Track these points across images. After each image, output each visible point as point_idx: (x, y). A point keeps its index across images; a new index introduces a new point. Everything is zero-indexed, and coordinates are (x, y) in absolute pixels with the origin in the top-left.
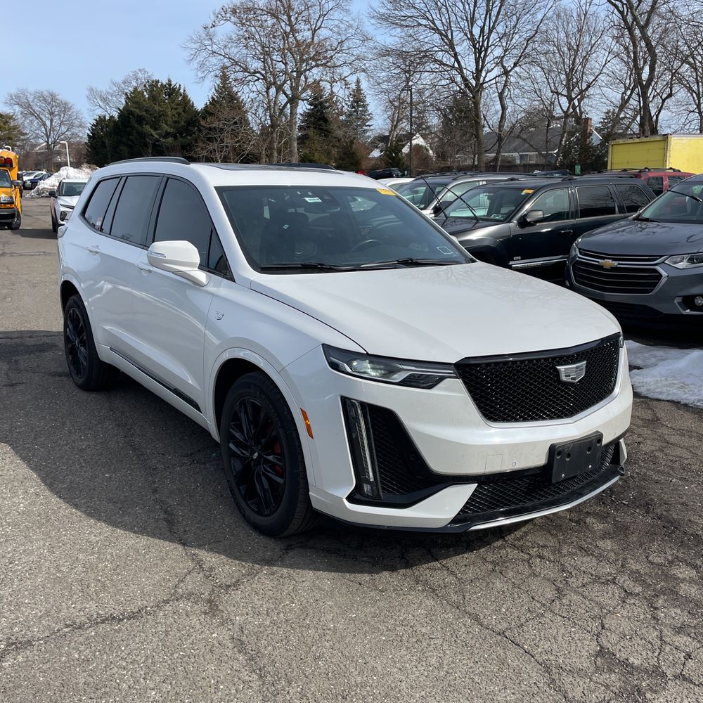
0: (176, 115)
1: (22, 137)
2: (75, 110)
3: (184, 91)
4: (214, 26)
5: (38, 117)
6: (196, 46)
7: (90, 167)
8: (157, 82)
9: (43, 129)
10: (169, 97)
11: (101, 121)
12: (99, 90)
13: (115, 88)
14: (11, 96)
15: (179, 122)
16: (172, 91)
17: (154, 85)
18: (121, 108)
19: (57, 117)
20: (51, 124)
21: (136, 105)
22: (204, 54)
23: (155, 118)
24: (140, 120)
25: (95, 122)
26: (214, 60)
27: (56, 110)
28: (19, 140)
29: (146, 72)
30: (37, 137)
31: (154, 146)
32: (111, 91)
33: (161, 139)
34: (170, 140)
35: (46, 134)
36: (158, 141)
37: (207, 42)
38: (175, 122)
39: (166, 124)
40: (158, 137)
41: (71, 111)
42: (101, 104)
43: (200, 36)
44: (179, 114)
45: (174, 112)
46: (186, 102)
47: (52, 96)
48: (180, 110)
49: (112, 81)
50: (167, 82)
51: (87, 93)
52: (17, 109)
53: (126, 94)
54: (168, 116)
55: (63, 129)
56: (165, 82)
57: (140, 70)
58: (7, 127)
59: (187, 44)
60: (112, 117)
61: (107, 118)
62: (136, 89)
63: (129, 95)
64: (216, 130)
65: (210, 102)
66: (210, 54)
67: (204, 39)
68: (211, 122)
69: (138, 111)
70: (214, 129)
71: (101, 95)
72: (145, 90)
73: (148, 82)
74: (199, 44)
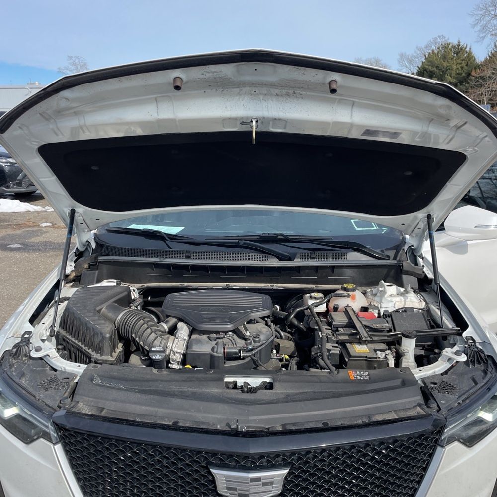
0: (460, 69)
3: (470, 49)
6: (480, 13)
8: (449, 44)
10: (457, 54)
12: (407, 54)
13: (419, 52)
15: (461, 74)
16: (459, 50)
17: (446, 47)
18: (420, 66)
21: (430, 63)
22: (487, 19)
23: (443, 71)
29: (444, 37)
32: (415, 54)
37: (490, 9)
38: (458, 74)
39: (451, 76)
42: (407, 64)
43: (486, 4)
44: (462, 68)
45: (459, 66)
46: (470, 56)
47: (376, 61)
48: (464, 64)
49: (417, 47)
50: (457, 43)
51: (398, 57)
53: (425, 56)
54: (453, 70)
56: (455, 43)
57: (439, 37)
59: (474, 12)
62: (433, 51)
63: (427, 56)
64: (484, 79)
65: (489, 56)
66: (493, 17)
67: (489, 6)
68: (481, 72)
69: (430, 67)
70: (482, 78)
71: (408, 58)
72: (438, 52)
73: (442, 45)
74: (484, 11)
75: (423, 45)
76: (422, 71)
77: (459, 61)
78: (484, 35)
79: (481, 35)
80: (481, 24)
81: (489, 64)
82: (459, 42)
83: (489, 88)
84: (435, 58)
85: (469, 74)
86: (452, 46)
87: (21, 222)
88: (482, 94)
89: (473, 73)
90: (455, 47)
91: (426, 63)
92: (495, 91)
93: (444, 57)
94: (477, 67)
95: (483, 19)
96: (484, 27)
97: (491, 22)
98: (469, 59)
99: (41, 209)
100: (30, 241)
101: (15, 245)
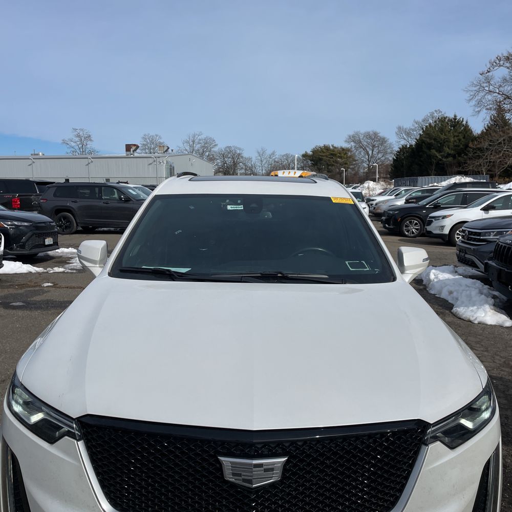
0: (457, 141)
1: (354, 162)
2: (389, 143)
3: (467, 122)
4: (489, 72)
5: (365, 149)
6: (475, 89)
7: (385, 181)
8: (445, 118)
9: (367, 157)
10: (454, 128)
11: (403, 149)
12: (405, 127)
13: (416, 126)
14: (350, 136)
15: (459, 146)
16: (456, 123)
17: (443, 120)
18: (418, 138)
19: (377, 148)
20: (372, 153)
21: (427, 136)
22: (482, 94)
23: (440, 144)
24: (430, 146)
25: (399, 149)
26: (489, 97)
27: (376, 144)
28: (352, 165)
29: (440, 112)
30: (363, 162)
31: (438, 164)
32: (413, 128)
33: (443, 159)
34: (450, 159)
35: (368, 160)
36: (441, 160)
37: (485, 85)
38: (456, 146)
39: (449, 148)
40: (440, 157)
41: (387, 143)
42: (405, 137)
43: (480, 81)
44: (460, 140)
45: (456, 138)
46: (467, 129)
47: (376, 134)
48: (461, 137)
49: (415, 121)
50: (453, 117)
51: (396, 130)
52: (353, 144)
53: (423, 129)
54: (450, 142)
55: (380, 155)
56: (452, 116)
57: (436, 111)
58: (345, 156)
59: (469, 88)
60: (411, 146)
61: (408, 146)
62: (430, 124)
63: (424, 129)
64: (482, 150)
65: (486, 129)
66: (487, 93)
67: (484, 83)
68: (478, 144)
69: (428, 140)
70: (480, 150)
71: (406, 131)
72: (435, 125)
73: (439, 118)
74: (479, 87)
75: (420, 119)
76: (420, 143)
77: (456, 134)
78: (479, 109)
79: (477, 110)
80: (476, 100)
81: (486, 137)
82: (455, 116)
83: (487, 159)
84: (432, 131)
85: (467, 146)
86: (449, 120)
87: (22, 283)
88: (480, 165)
89: (471, 145)
90: (451, 120)
91: (424, 136)
92: (494, 162)
93: (442, 130)
94: (475, 139)
95: (478, 94)
96: (479, 103)
97: (486, 97)
98: (466, 132)
99: (42, 271)
100: (32, 299)
101: (18, 304)
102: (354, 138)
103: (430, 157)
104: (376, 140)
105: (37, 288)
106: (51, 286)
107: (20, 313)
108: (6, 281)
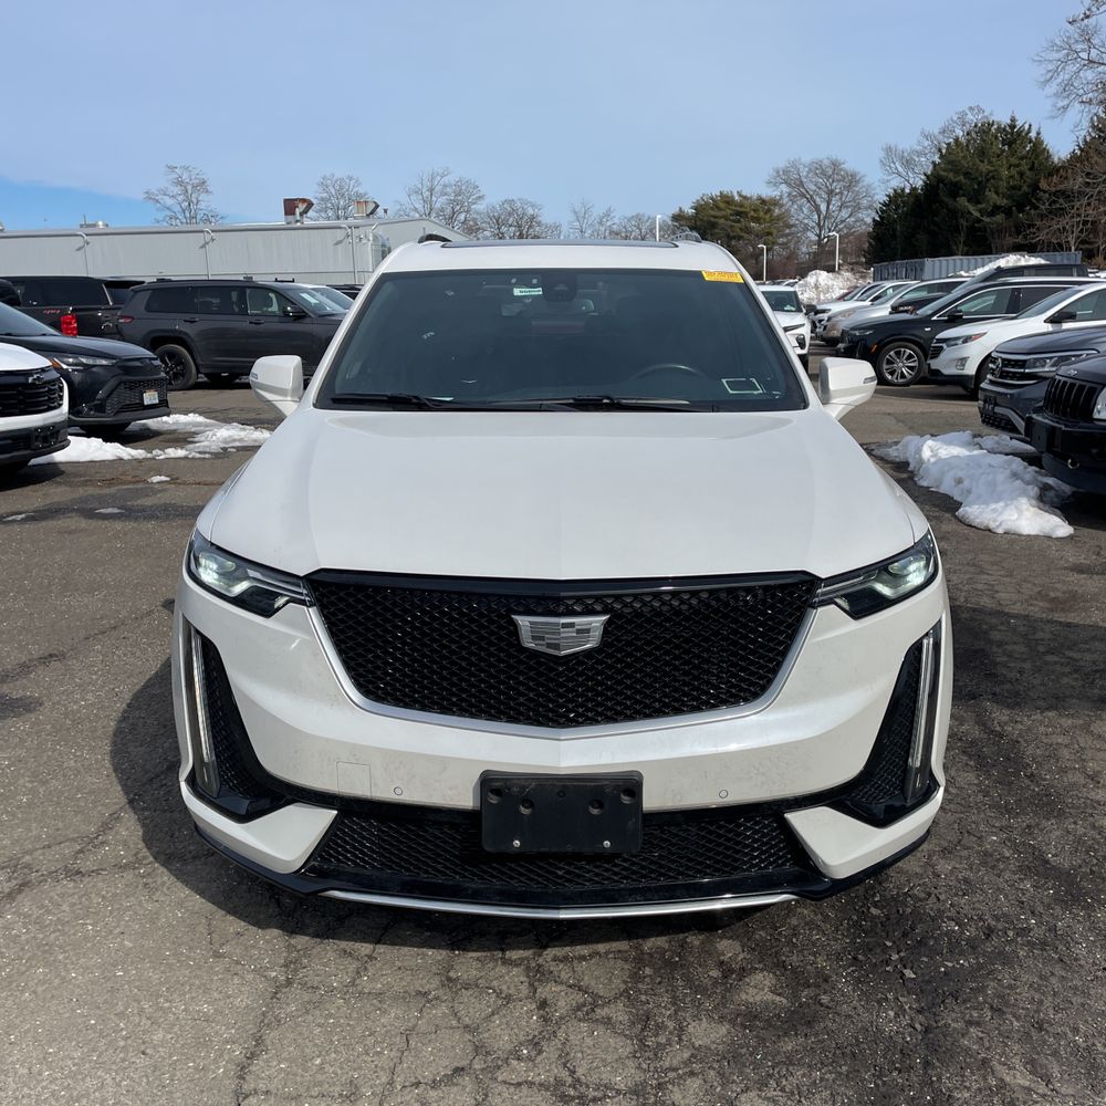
0: (1017, 177)
1: (787, 231)
2: (864, 183)
3: (1038, 134)
4: (1088, 17)
5: (811, 200)
6: (1058, 56)
7: (852, 269)
8: (991, 125)
9: (816, 217)
10: (1010, 146)
11: (896, 198)
12: (900, 147)
13: (926, 143)
14: (778, 172)
15: (1020, 188)
16: (1014, 136)
17: (984, 130)
18: (929, 173)
19: (838, 197)
20: (828, 208)
21: (950, 167)
22: (1071, 68)
23: (979, 183)
24: (955, 189)
25: (886, 199)
26: (1089, 75)
27: (837, 187)
28: (782, 236)
29: (981, 110)
30: (806, 228)
31: (972, 230)
32: (919, 148)
33: (985, 219)
34: (999, 218)
35: (819, 224)
36: (979, 221)
37: (1079, 47)
38: (1013, 188)
39: (997, 193)
40: (978, 215)
41: (860, 185)
42: (900, 169)
43: (1069, 38)
44: (1021, 174)
45: (1014, 171)
46: (1038, 149)
47: (835, 165)
48: (1025, 167)
49: (922, 133)
50: (1009, 122)
51: (882, 154)
52: (784, 188)
53: (940, 150)
54: (1001, 180)
55: (844, 213)
56: (1005, 120)
57: (971, 109)
58: (767, 217)
59: (1043, 54)
60: (913, 189)
61: (907, 191)
62: (957, 140)
63: (944, 151)
64: (1069, 196)
65: (1080, 149)
66: (1084, 65)
67: (1077, 41)
68: (1061, 183)
69: (951, 175)
70: (1067, 195)
71: (903, 157)
72: (969, 141)
73: (976, 126)
74: (1066, 51)
76: (935, 184)
77: (1013, 160)
78: (1066, 102)
79: (1060, 104)
80: (1059, 80)
81: (1078, 165)
82: (1013, 120)
83: (1079, 215)
84: (961, 155)
85: (1035, 187)
86: (999, 128)
88: (1064, 228)
89: (1043, 185)
90: (1004, 129)
91: (943, 166)
92: (1093, 223)
93: (982, 153)
94: (1055, 170)
95: (1063, 68)
96: (1067, 88)
97: (1081, 74)
98: (1037, 157)
99: (144, 456)
100: (135, 503)
101: (110, 510)
102: (789, 177)
103: (954, 214)
104: (838, 180)
105: (140, 486)
106: (166, 481)
107: (118, 525)
108: (76, 475)
